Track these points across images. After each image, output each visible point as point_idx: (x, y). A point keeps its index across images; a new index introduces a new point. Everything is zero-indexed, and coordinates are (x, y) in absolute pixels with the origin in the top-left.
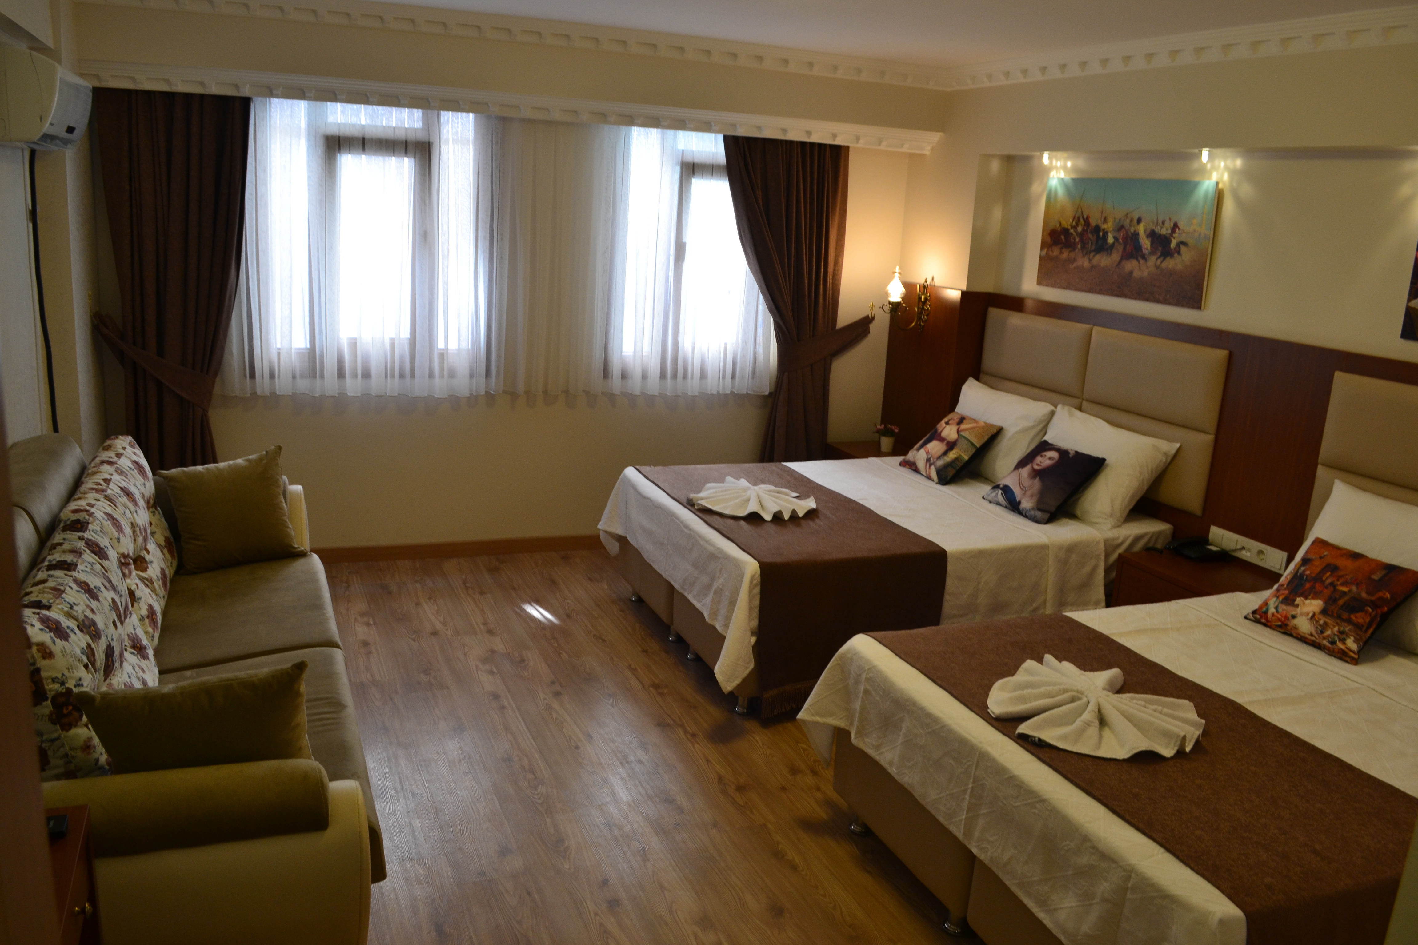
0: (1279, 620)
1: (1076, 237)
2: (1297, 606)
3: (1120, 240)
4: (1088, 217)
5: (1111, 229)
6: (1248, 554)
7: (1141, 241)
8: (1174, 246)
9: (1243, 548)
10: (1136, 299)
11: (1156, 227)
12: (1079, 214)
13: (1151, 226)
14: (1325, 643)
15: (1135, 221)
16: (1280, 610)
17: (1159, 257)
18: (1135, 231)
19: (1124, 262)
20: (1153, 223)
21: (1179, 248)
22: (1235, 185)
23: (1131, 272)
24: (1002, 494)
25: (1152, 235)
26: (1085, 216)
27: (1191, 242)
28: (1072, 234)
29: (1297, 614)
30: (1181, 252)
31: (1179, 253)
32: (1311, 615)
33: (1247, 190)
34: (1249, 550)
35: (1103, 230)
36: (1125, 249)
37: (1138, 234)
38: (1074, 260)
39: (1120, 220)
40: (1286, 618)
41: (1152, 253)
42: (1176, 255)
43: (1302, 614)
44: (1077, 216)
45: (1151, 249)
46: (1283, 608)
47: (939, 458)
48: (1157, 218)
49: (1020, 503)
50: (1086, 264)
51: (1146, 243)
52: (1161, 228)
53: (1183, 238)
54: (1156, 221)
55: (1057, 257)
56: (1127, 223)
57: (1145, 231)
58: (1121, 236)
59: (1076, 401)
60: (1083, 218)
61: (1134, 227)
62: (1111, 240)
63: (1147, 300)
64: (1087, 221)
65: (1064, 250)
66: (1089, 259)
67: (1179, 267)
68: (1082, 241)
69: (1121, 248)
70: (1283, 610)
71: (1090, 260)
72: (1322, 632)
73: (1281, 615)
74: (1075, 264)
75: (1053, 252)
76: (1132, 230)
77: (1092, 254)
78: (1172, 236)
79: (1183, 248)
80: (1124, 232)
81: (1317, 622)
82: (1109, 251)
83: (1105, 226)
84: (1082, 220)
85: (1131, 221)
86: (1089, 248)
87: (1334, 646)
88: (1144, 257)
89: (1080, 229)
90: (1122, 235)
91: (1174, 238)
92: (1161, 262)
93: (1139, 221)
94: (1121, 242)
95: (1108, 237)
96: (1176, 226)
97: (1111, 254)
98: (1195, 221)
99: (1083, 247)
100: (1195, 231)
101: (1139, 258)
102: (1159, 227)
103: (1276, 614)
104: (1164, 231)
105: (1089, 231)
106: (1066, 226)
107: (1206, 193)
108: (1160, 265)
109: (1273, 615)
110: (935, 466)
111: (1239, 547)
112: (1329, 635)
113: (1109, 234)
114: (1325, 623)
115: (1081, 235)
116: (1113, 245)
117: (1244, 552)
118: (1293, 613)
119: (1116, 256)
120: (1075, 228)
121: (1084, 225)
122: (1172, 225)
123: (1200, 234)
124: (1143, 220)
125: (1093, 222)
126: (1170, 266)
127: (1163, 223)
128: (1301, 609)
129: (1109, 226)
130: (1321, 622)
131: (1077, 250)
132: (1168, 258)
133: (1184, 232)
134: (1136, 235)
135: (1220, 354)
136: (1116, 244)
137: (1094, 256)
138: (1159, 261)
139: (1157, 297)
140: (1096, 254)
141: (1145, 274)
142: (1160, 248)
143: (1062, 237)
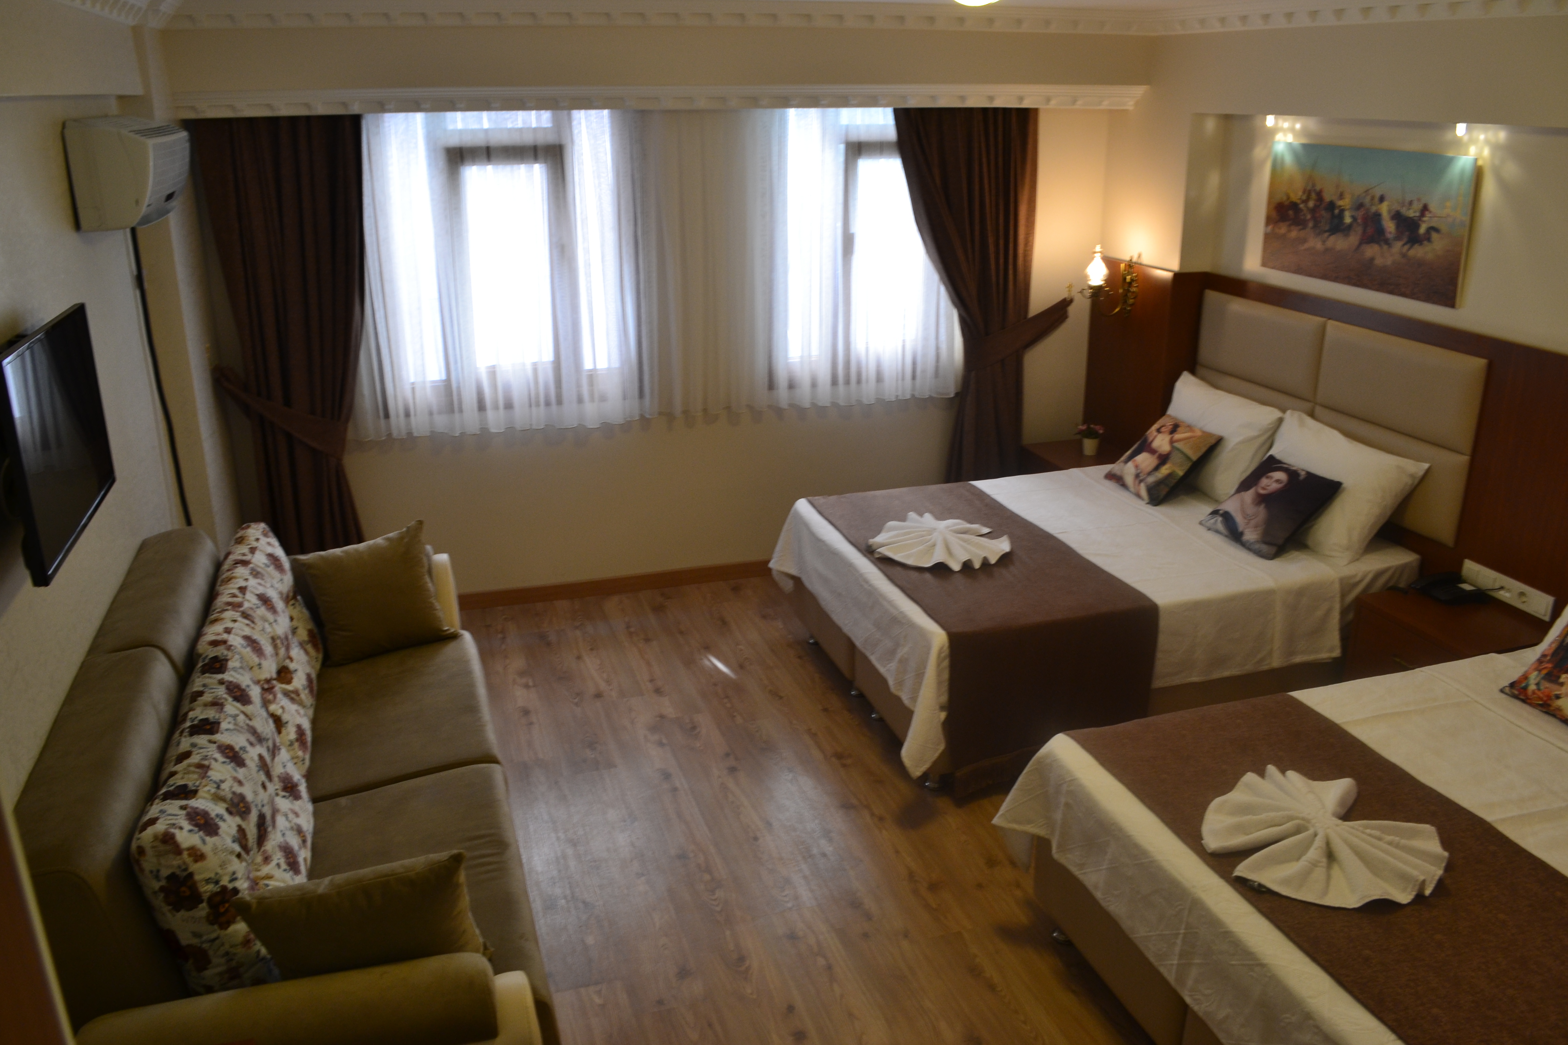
0: (1541, 699)
1: (1307, 213)
2: (1562, 684)
3: (1359, 220)
4: (1321, 191)
5: (1348, 207)
6: (1508, 595)
7: (1384, 223)
8: (1424, 232)
9: (1502, 588)
10: (1377, 290)
11: (1401, 208)
12: (1310, 187)
13: (1396, 207)
15: (1377, 199)
16: (1542, 688)
17: (1406, 244)
18: (1377, 211)
19: (1364, 246)
20: (1398, 203)
21: (1430, 234)
22: (1497, 162)
23: (1372, 259)
24: (1222, 520)
25: (1397, 217)
26: (1318, 189)
27: (1443, 228)
28: (1302, 210)
29: (1561, 694)
30: (1432, 239)
31: (1429, 240)
33: (1512, 170)
34: (1509, 591)
35: (1339, 207)
36: (1364, 232)
37: (1381, 215)
38: (1305, 241)
39: (1359, 196)
40: (1549, 697)
41: (1398, 238)
42: (1425, 242)
44: (1308, 188)
45: (1395, 234)
46: (1546, 685)
47: (1149, 474)
48: (1404, 198)
49: (1242, 534)
50: (1319, 246)
51: (1390, 226)
52: (1408, 209)
53: (1434, 223)
54: (1402, 201)
55: (1284, 235)
56: (1367, 200)
57: (1389, 211)
58: (1360, 216)
59: (1308, 405)
60: (1315, 191)
61: (1376, 206)
62: (1348, 220)
63: (1391, 292)
64: (1319, 195)
65: (1293, 227)
66: (1323, 240)
67: (1430, 256)
68: (1314, 218)
69: (1359, 230)
70: (1546, 687)
71: (1324, 242)
73: (1542, 693)
74: (1306, 246)
75: (1279, 229)
76: (1374, 209)
77: (1326, 235)
78: (1421, 220)
79: (1434, 235)
80: (1364, 212)
82: (1346, 232)
83: (1340, 203)
84: (1313, 194)
85: (1373, 198)
86: (1323, 227)
88: (1387, 242)
89: (1311, 204)
91: (1424, 222)
92: (1408, 250)
93: (1382, 199)
94: (1361, 223)
95: (1344, 216)
96: (1425, 208)
97: (1348, 235)
98: (1448, 204)
99: (1315, 226)
100: (1448, 215)
101: (1382, 243)
102: (1405, 208)
103: (1536, 691)
104: (1412, 213)
105: (1322, 207)
106: (1295, 200)
107: (1462, 172)
108: (1406, 253)
109: (1534, 692)
110: (1145, 483)
111: (1497, 586)
113: (1346, 213)
115: (1313, 211)
116: (1350, 227)
117: (1502, 592)
118: (1557, 692)
119: (1354, 239)
120: (1305, 202)
121: (1317, 200)
122: (1421, 206)
123: (1454, 220)
124: (1386, 199)
125: (1328, 197)
126: (1419, 255)
127: (1411, 203)
129: (1346, 203)
131: (1308, 229)
132: (1416, 246)
133: (1435, 216)
134: (1378, 216)
135: (1479, 363)
136: (1354, 224)
137: (1328, 237)
138: (1406, 247)
140: (1330, 235)
141: (1389, 262)
142: (1407, 233)
143: (1291, 213)
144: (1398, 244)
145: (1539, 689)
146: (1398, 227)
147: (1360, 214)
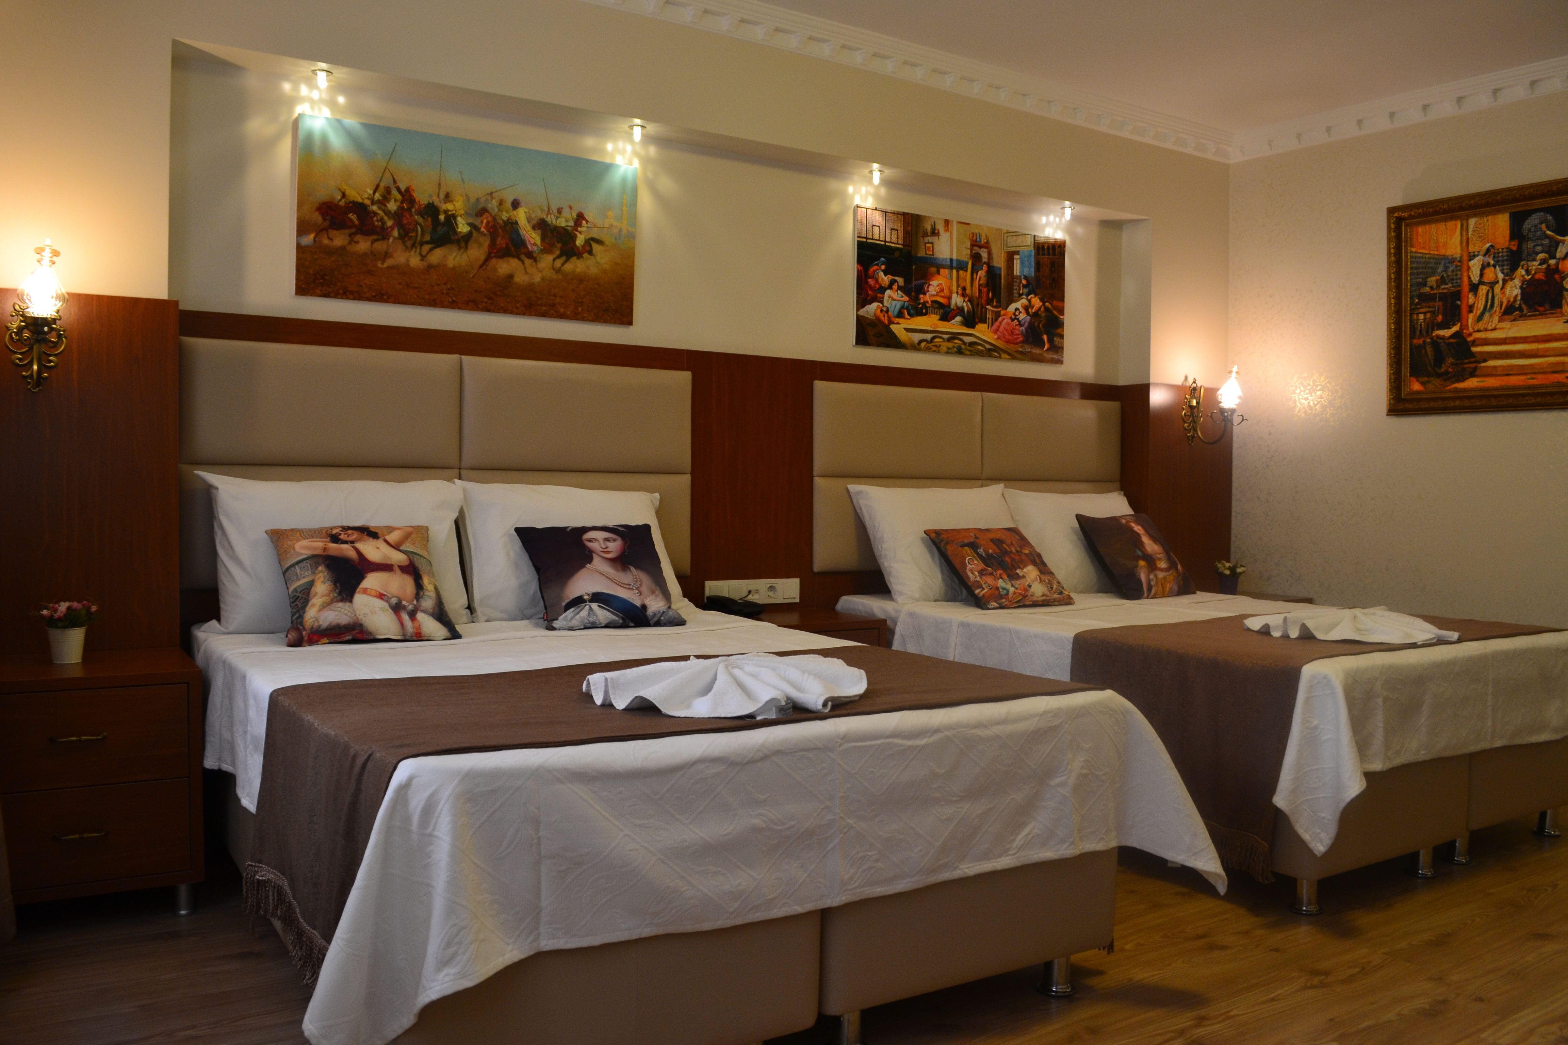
0: (1021, 594)
1: (386, 218)
3: (483, 229)
4: (408, 190)
5: (462, 212)
6: (756, 596)
7: (522, 232)
8: (582, 244)
9: (750, 592)
11: (547, 216)
12: (387, 181)
13: (538, 214)
14: (1056, 596)
15: (508, 204)
16: (1017, 586)
17: (559, 257)
18: (509, 219)
19: (494, 261)
20: (542, 210)
21: (591, 246)
22: (650, 175)
23: (511, 277)
24: (599, 606)
25: (541, 225)
26: (403, 189)
28: (376, 214)
29: (1029, 583)
30: (594, 252)
31: (590, 252)
32: (1038, 578)
34: (757, 591)
35: (446, 212)
36: (493, 242)
37: (517, 223)
38: (386, 255)
39: (478, 200)
41: (547, 249)
42: (586, 255)
43: (1033, 581)
44: (382, 185)
45: (541, 245)
46: (1017, 583)
48: (548, 203)
50: (415, 261)
51: (533, 238)
52: (558, 218)
53: (595, 234)
54: (547, 209)
55: (343, 248)
56: (493, 205)
57: (529, 220)
58: (484, 225)
59: (450, 473)
60: (398, 189)
61: (507, 212)
62: (463, 227)
63: (544, 315)
64: (407, 196)
65: (358, 237)
66: (420, 254)
67: (594, 271)
68: (399, 223)
69: (486, 242)
70: (1020, 584)
71: (423, 258)
72: (1052, 588)
73: (1020, 590)
74: (389, 262)
75: (331, 239)
76: (505, 216)
77: (426, 248)
78: (577, 230)
79: (595, 246)
80: (490, 219)
81: (1045, 581)
82: (463, 244)
83: (449, 206)
84: (395, 192)
85: (501, 203)
86: (419, 237)
87: (1064, 595)
88: (530, 255)
89: (392, 206)
90: (485, 221)
91: (580, 233)
92: (563, 264)
93: (516, 205)
94: (486, 232)
95: (457, 225)
96: (580, 218)
97: (466, 248)
98: (610, 213)
100: (612, 226)
101: (523, 257)
102: (552, 216)
103: (1016, 591)
104: (562, 223)
105: (413, 210)
106: (360, 200)
107: (624, 181)
108: (560, 268)
109: (1014, 593)
110: (424, 611)
111: (745, 593)
112: (1056, 588)
113: (459, 219)
114: (1049, 580)
115: (398, 216)
116: (468, 237)
117: (751, 596)
118: (1027, 583)
119: (476, 253)
121: (402, 202)
122: (575, 215)
123: (620, 231)
124: (522, 204)
125: (422, 197)
126: (578, 270)
127: (560, 211)
128: (1029, 578)
129: (457, 206)
130: (1047, 580)
131: (391, 239)
132: (574, 259)
133: (595, 226)
134: (512, 226)
135: (682, 378)
136: (475, 234)
137: (431, 250)
138: (558, 263)
139: (562, 310)
140: (435, 248)
141: (537, 279)
142: (559, 245)
143: (353, 217)
144: (549, 258)
145: (1017, 589)
146: (543, 239)
147: (483, 223)
